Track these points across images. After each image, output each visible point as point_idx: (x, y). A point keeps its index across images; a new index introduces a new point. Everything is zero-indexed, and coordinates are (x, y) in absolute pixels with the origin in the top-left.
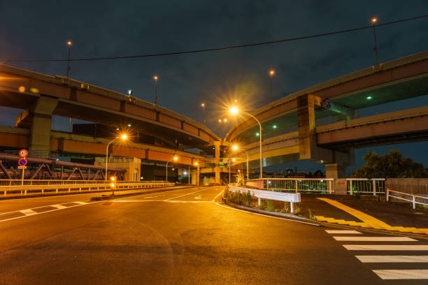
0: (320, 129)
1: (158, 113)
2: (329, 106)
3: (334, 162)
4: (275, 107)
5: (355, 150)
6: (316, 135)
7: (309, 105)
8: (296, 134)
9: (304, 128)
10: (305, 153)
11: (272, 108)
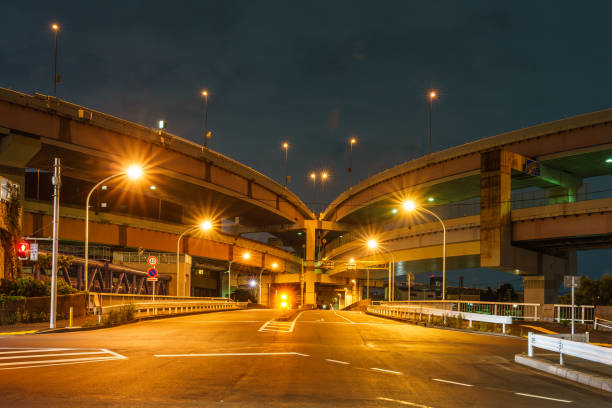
0: (518, 215)
1: (209, 164)
2: (537, 172)
3: (540, 273)
4: (434, 164)
5: (579, 252)
6: (511, 225)
7: (502, 169)
8: (476, 220)
9: (491, 211)
10: (489, 256)
11: (428, 165)
